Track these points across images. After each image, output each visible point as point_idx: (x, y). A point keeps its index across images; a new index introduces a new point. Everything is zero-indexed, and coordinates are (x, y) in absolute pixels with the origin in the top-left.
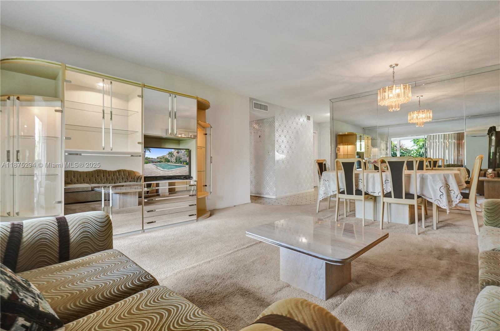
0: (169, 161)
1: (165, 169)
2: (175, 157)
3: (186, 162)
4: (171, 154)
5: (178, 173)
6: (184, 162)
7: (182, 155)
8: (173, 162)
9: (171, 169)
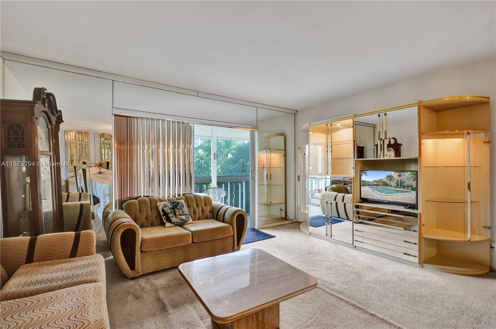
0: (387, 185)
1: (383, 193)
2: (396, 181)
3: (412, 186)
4: (390, 178)
5: (400, 199)
6: (408, 187)
7: (406, 179)
8: (392, 186)
9: (391, 194)
